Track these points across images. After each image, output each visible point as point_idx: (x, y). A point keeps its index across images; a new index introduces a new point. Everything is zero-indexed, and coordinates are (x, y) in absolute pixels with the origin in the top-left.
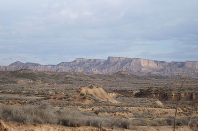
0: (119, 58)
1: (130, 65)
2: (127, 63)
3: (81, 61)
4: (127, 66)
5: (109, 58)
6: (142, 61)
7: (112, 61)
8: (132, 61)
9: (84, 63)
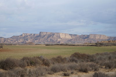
0: (47, 32)
1: (53, 37)
2: (51, 36)
3: (26, 35)
4: (51, 38)
5: (40, 32)
6: (61, 35)
7: (42, 35)
8: (54, 34)
9: (27, 36)
